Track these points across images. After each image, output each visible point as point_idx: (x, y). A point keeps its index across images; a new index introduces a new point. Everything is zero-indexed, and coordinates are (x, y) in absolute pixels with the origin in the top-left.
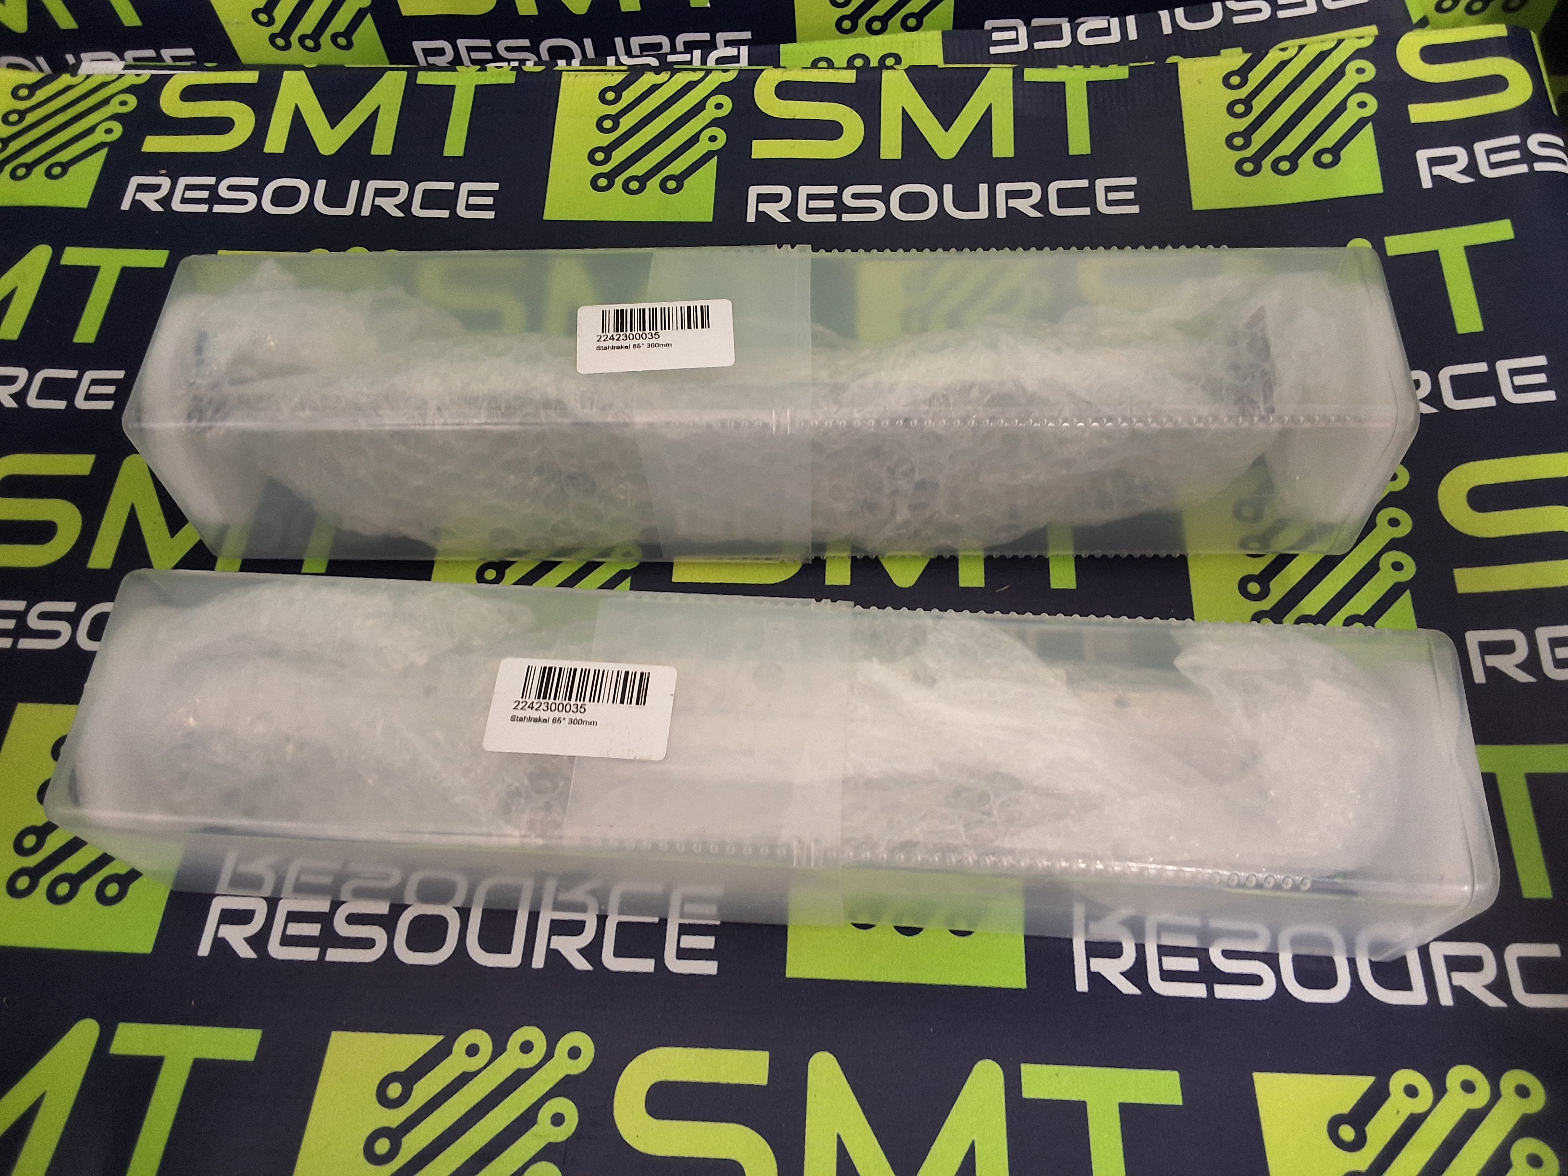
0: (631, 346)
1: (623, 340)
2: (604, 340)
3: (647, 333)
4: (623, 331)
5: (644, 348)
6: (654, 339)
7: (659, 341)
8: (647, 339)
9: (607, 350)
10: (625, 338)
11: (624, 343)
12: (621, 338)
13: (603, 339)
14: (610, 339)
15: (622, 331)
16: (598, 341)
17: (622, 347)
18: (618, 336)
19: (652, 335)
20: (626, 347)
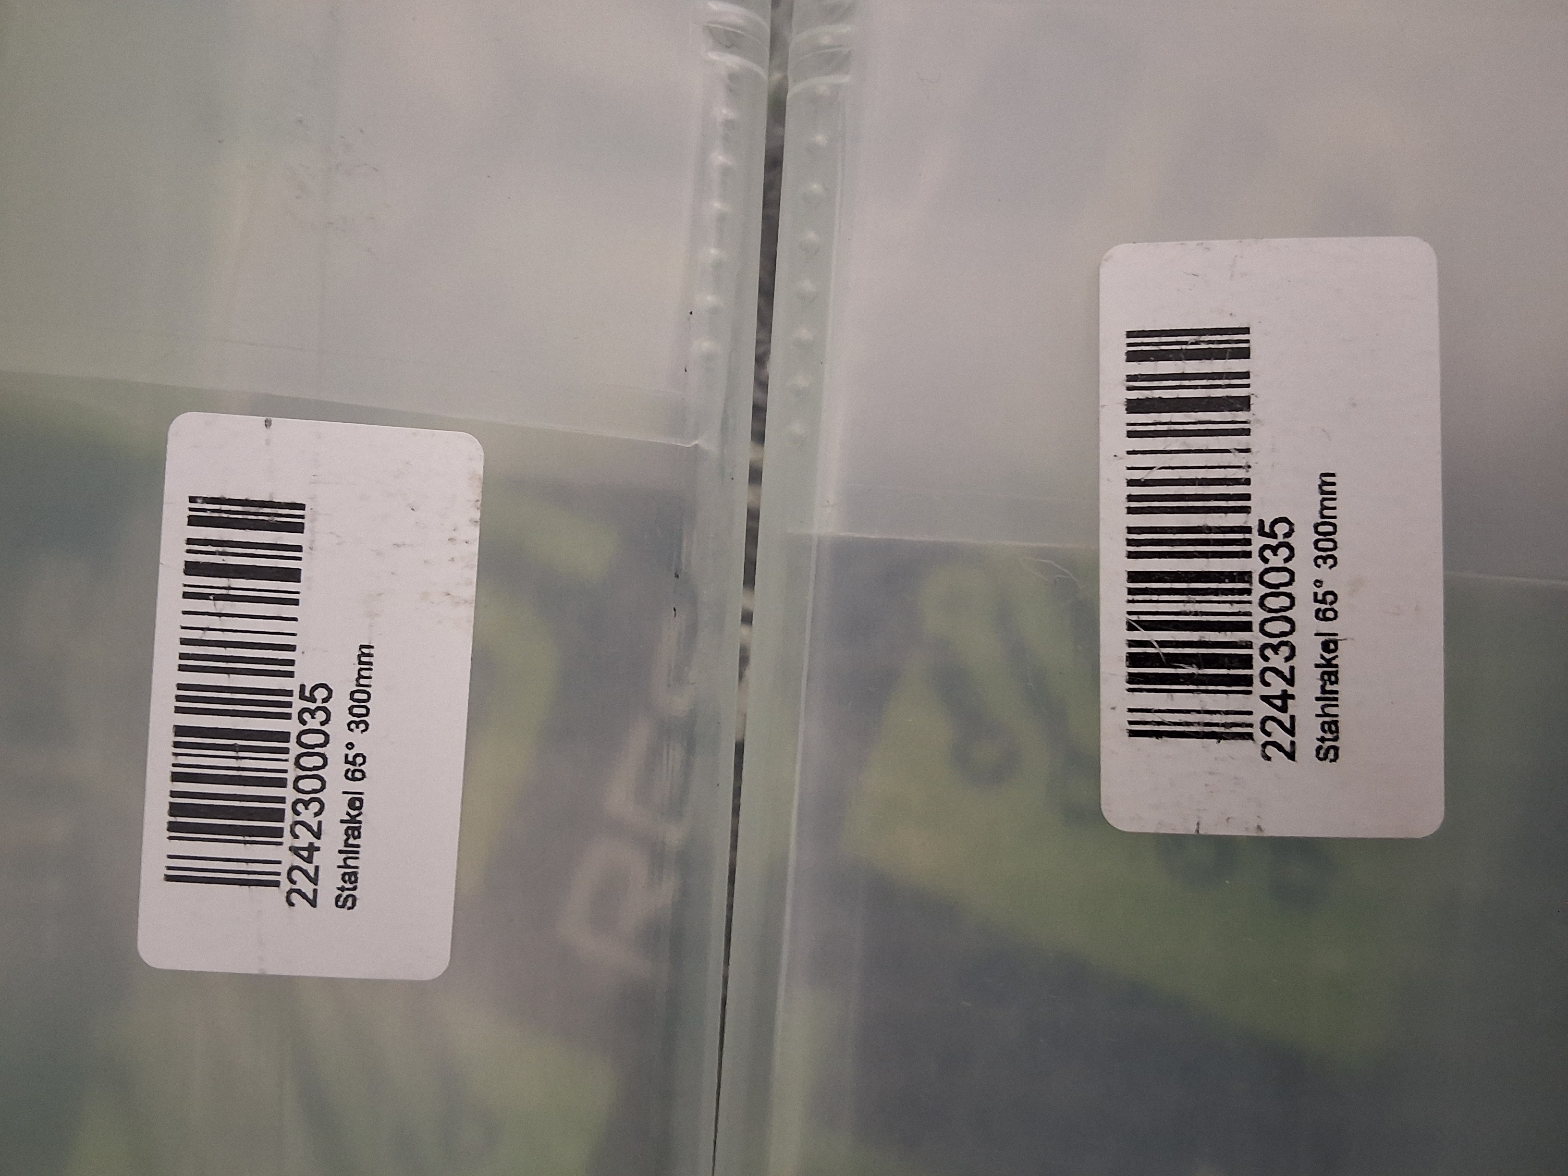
0: (1325, 627)
1: (1289, 657)
2: (1291, 731)
3: (1263, 566)
4: (1250, 657)
8: (1290, 565)
9: (1340, 721)
10: (1283, 649)
11: (1309, 650)
12: (1285, 669)
14: (1283, 709)
15: (1247, 661)
18: (1270, 676)
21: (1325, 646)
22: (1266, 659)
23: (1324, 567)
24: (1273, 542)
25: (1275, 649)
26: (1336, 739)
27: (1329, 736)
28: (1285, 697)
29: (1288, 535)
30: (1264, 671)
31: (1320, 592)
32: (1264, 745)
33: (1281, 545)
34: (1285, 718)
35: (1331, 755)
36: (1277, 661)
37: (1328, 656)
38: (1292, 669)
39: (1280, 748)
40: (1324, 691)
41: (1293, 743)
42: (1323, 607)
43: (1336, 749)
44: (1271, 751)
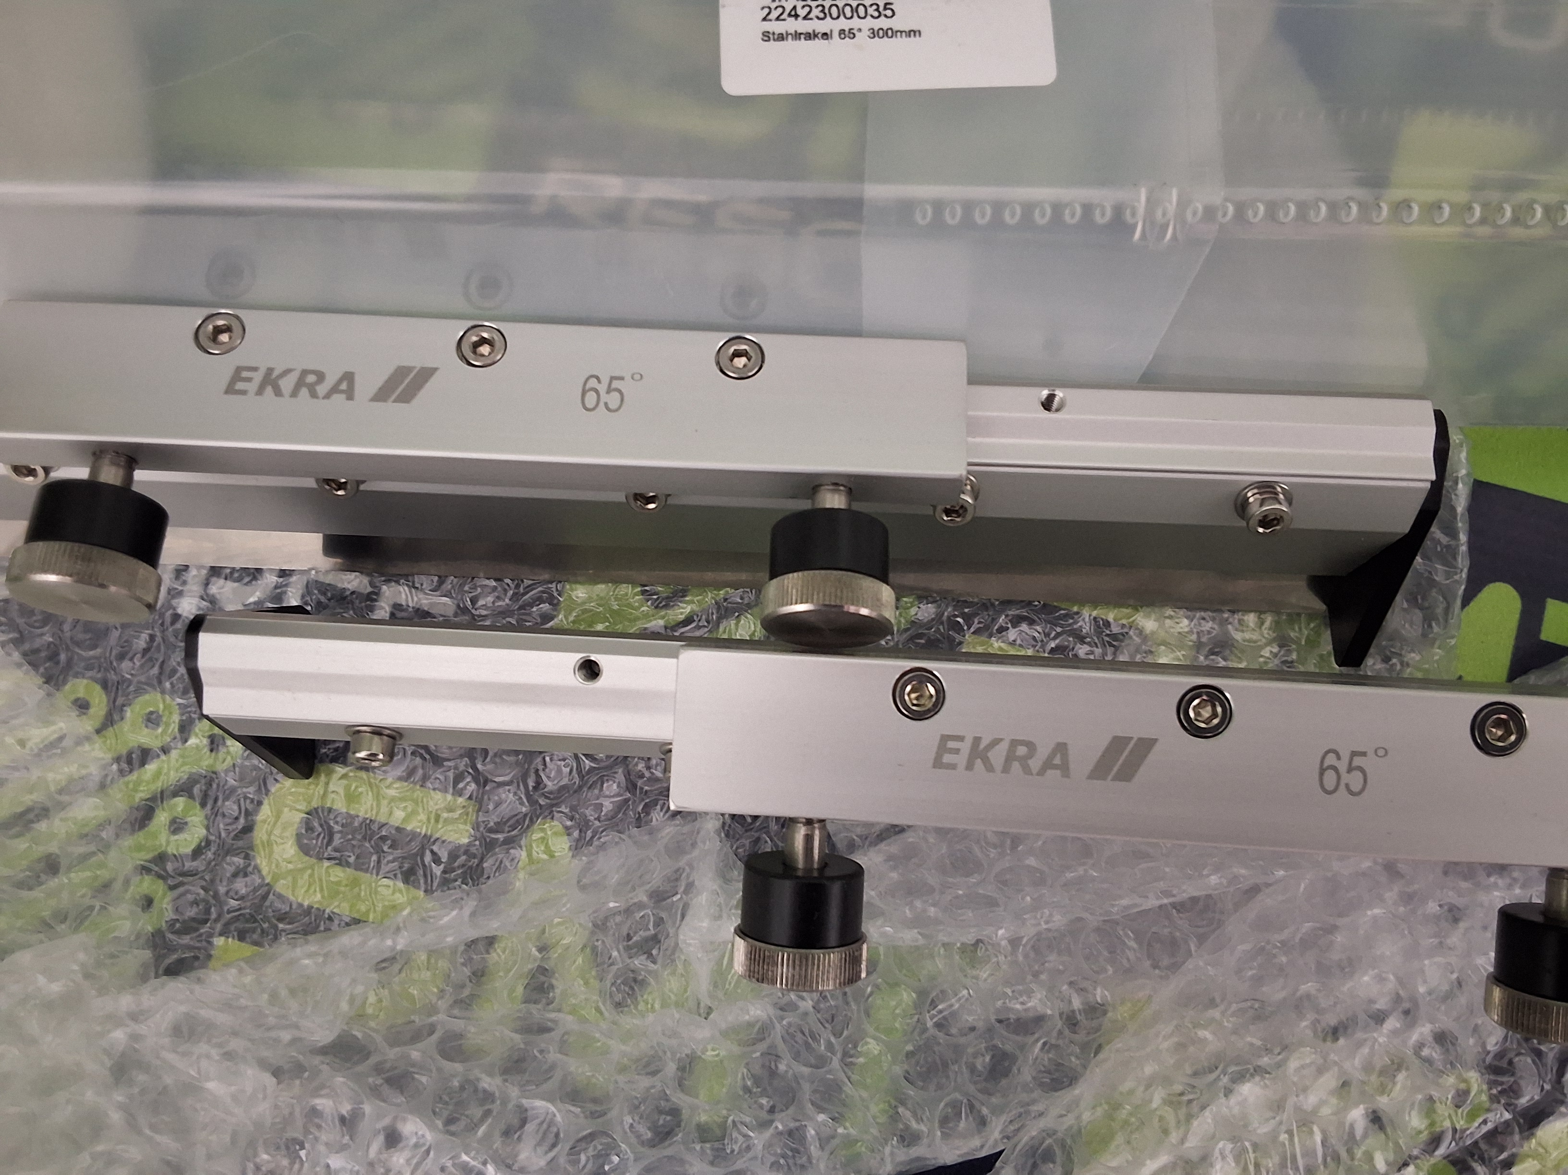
0: (836, 34)
1: (818, 18)
2: (778, 19)
3: (867, 4)
5: (862, 37)
6: (882, 18)
7: (895, 23)
8: (869, 17)
9: (785, 42)
10: (822, 15)
11: (822, 26)
12: (811, 15)
13: (775, 14)
14: (790, 15)
16: (764, 19)
17: (816, 36)
18: (807, 9)
19: (877, 10)
20: (825, 36)
21: (825, 34)
22: (818, 6)
23: (868, 33)
24: (881, 9)
25: (823, 11)
26: (774, 40)
27: (776, 37)
28: (796, 16)
29: (886, 16)
30: (810, 6)
31: (855, 31)
32: (769, 8)
33: (879, 12)
34: (785, 16)
35: (766, 38)
36: (816, 12)
37: (820, 36)
38: (811, 19)
39: (769, 14)
40: (801, 34)
41: (770, 20)
42: (847, 33)
43: (769, 40)
44: (766, 11)
